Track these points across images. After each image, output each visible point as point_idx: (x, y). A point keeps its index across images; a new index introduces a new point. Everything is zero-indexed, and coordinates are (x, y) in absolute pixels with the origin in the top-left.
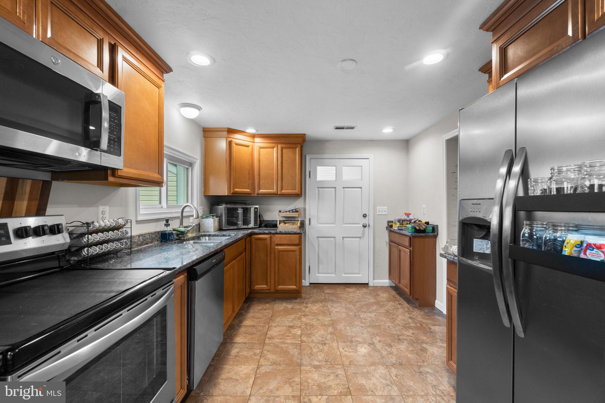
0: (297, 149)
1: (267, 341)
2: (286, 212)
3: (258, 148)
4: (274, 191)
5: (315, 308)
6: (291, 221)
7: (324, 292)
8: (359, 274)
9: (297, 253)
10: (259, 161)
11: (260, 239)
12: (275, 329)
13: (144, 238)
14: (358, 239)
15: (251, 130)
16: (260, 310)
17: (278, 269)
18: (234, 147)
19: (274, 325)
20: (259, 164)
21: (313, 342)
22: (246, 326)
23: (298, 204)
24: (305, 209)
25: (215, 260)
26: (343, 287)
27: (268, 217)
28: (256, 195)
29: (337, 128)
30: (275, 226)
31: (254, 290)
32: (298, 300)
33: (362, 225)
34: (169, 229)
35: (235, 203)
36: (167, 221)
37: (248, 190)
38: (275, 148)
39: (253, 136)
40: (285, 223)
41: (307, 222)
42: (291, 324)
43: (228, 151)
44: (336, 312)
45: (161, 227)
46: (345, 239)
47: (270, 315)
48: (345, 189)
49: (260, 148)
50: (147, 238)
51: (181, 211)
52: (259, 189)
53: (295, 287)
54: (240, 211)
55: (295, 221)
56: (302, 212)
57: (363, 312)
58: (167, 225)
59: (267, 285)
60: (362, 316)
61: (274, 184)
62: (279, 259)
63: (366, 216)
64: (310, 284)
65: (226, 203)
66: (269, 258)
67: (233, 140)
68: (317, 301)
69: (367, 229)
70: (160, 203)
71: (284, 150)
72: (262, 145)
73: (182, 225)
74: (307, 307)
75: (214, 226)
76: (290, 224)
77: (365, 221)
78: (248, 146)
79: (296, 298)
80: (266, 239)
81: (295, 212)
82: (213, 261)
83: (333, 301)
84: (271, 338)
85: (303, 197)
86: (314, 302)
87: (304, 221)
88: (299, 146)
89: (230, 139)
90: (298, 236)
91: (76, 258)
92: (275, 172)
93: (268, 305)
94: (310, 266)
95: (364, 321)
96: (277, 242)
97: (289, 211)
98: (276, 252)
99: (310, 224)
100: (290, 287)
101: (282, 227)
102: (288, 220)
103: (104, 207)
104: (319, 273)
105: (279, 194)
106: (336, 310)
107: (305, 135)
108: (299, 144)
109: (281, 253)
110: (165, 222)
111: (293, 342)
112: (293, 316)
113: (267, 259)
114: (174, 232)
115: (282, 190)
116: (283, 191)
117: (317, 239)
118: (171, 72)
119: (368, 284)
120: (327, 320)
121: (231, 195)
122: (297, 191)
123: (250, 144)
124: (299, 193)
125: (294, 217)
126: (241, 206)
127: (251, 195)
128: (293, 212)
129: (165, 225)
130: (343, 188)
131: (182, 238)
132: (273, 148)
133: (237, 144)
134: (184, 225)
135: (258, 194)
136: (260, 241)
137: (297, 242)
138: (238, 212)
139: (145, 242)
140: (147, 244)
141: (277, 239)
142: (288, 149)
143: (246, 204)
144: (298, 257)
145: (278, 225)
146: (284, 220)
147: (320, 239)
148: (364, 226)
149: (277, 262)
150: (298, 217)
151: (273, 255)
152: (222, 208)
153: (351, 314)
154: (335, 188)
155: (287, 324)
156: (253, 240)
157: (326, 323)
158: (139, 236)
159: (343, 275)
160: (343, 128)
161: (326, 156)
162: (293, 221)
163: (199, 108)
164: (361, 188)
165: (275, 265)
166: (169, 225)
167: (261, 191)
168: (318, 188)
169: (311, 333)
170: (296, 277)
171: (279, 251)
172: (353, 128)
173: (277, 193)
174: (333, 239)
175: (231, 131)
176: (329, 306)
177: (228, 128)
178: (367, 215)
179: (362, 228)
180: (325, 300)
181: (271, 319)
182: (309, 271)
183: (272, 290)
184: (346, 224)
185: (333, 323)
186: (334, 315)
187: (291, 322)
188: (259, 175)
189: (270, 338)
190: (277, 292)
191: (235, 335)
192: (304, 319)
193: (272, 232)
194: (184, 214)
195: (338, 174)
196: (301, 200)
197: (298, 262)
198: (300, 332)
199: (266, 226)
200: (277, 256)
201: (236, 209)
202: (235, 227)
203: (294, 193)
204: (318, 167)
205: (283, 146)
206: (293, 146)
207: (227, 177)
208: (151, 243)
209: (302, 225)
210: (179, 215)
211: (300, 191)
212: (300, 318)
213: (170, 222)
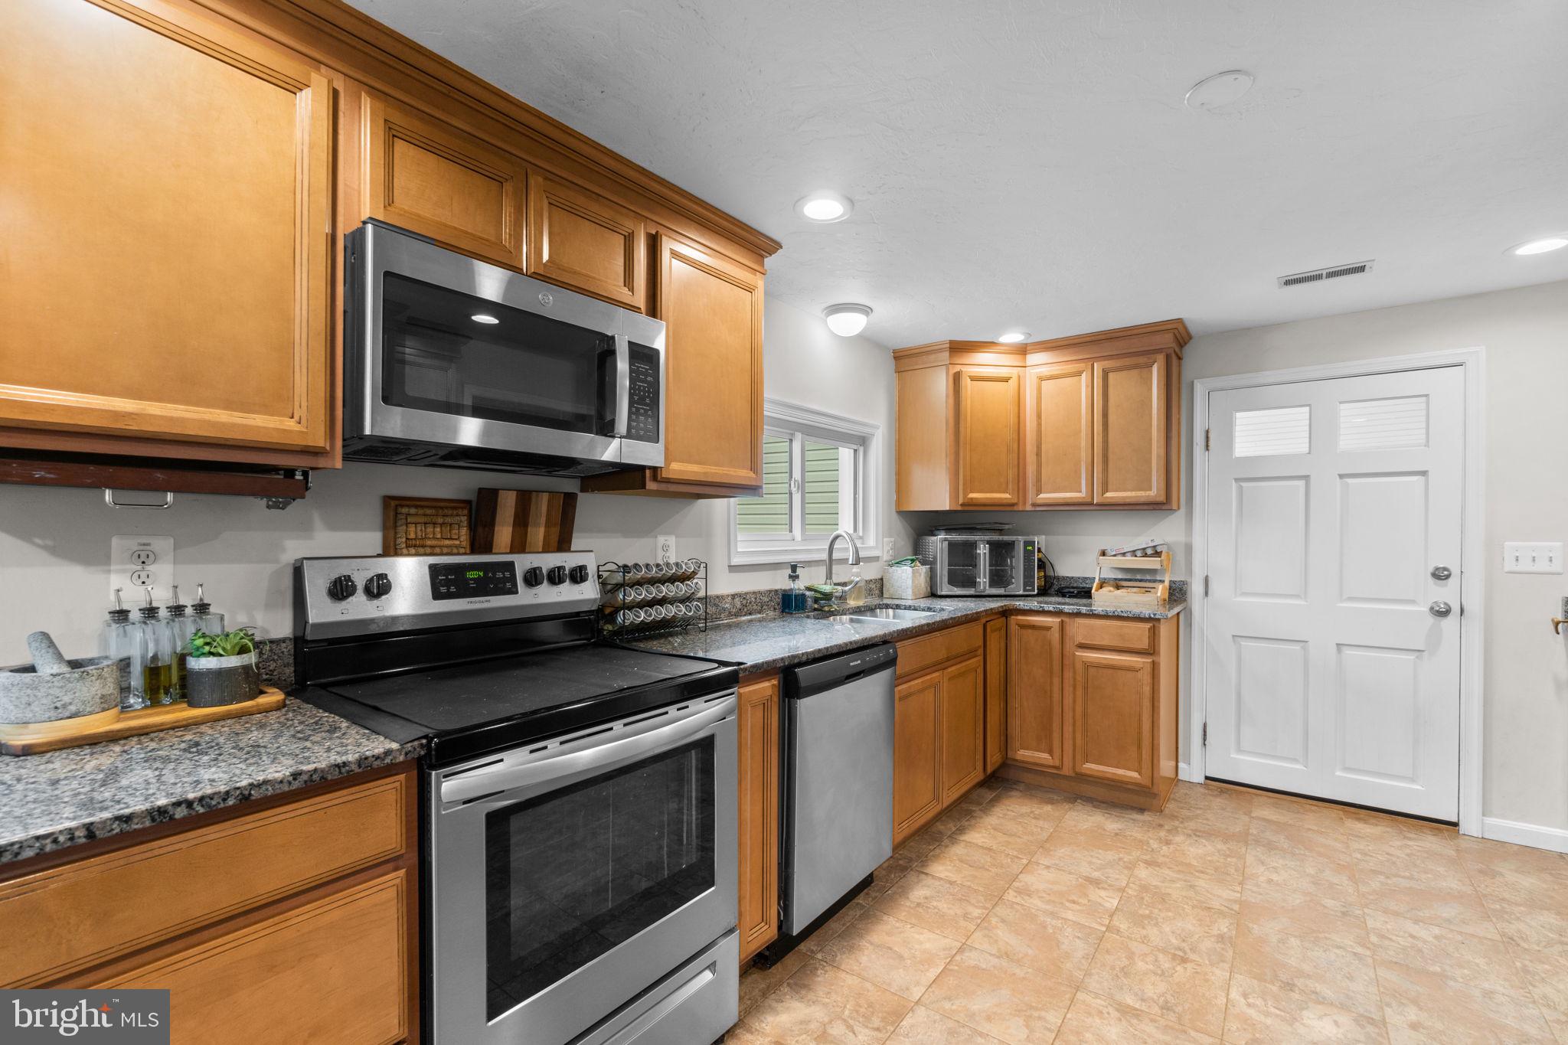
0: (1155, 368)
1: (1010, 895)
2: (1124, 554)
3: (1035, 380)
4: (1081, 495)
5: (1196, 851)
6: (1141, 581)
7: (1248, 813)
8: (1413, 780)
9: (1145, 677)
10: (1039, 416)
11: (1033, 627)
12: (1045, 872)
13: (744, 602)
14: (1411, 657)
15: (1013, 337)
16: (1022, 815)
17: (1085, 715)
18: (968, 386)
19: (1045, 861)
20: (1039, 425)
21: (1145, 940)
22: (969, 844)
23: (1164, 531)
24: (1189, 549)
25: (859, 662)
26: (1336, 812)
27: (1067, 568)
28: (1029, 508)
29: (1288, 283)
30: (1087, 594)
31: (1017, 760)
32: (1146, 817)
33: (1425, 609)
34: (799, 586)
35: (971, 529)
36: (794, 568)
37: (1007, 496)
38: (1084, 375)
39: (1022, 350)
40: (1118, 587)
41: (1196, 589)
42: (1096, 874)
43: (951, 401)
44: (1270, 881)
45: (780, 582)
46: (1347, 651)
47: (1045, 835)
48: (1350, 481)
49: (1041, 379)
50: (750, 603)
51: (827, 547)
52: (1039, 491)
53: (1135, 775)
54: (983, 550)
55: (1155, 581)
56: (1180, 557)
57: (1385, 911)
58: (794, 577)
59: (1051, 753)
60: (1376, 921)
61: (1080, 478)
62: (1086, 688)
63: (1448, 577)
64: (1207, 778)
65: (949, 530)
66: (1056, 681)
67: (964, 369)
68: (1210, 834)
69: (1450, 623)
70: (791, 531)
71: (1111, 375)
72: (1045, 371)
73: (831, 578)
74: (1168, 843)
75: (915, 587)
76: (1135, 590)
77: (1445, 593)
78: (1006, 380)
79: (1141, 810)
80: (1048, 628)
81: (1151, 556)
82: (851, 664)
83: (1270, 847)
84: (1025, 892)
85: (1183, 510)
86: (1197, 834)
87: (1184, 583)
88: (1161, 358)
89: (957, 368)
90: (1148, 625)
91: (610, 627)
92: (1084, 442)
93: (1048, 808)
94: (1205, 726)
95: (1374, 939)
96: (1080, 639)
97: (1134, 553)
98: (1079, 666)
99: (1206, 594)
100: (1120, 772)
101: (1104, 599)
102: (1133, 578)
103: (666, 538)
104: (1239, 750)
105: (1098, 505)
106: (1275, 877)
107: (1180, 321)
108: (1159, 351)
109: (1092, 671)
110: (789, 571)
111: (1083, 921)
112: (1110, 856)
113: (1051, 683)
114: (808, 593)
115: (1105, 489)
116: (1108, 495)
117: (1234, 641)
118: (780, 251)
119: (1455, 825)
120: (1223, 895)
121: (959, 508)
122: (1154, 492)
123: (1013, 372)
124: (1162, 498)
125: (1154, 571)
126: (987, 538)
127: (1015, 508)
128: (1146, 555)
129: (790, 577)
130: (1341, 476)
131: (826, 609)
132: (1079, 374)
133: (973, 379)
134: (835, 579)
135: (1034, 505)
136: (1030, 631)
137: (1144, 644)
138: (978, 551)
139: (746, 610)
140: (750, 614)
141: (1080, 630)
142: (1124, 373)
143: (1001, 531)
144: (1147, 689)
145: (1093, 591)
146: (1120, 577)
147: (1244, 643)
148: (1443, 613)
149: (1080, 692)
150: (1163, 571)
151: (1068, 674)
152: (938, 543)
153: (1329, 903)
154: (1306, 478)
155: (1085, 870)
156: (1013, 627)
157: (1216, 904)
158: (733, 596)
159: (1338, 773)
160: (1319, 277)
161: (1268, 376)
162: (1150, 581)
163: (866, 310)
164: (1424, 473)
165: (1074, 701)
166: (797, 577)
167: (1042, 496)
168: (1236, 480)
169: (1149, 917)
170: (1139, 747)
171: (1088, 666)
172: (1362, 269)
173: (1090, 500)
174: (1297, 647)
175: (959, 348)
176: (1250, 859)
177: (951, 342)
178: (1455, 571)
179: (1431, 620)
180: (1244, 838)
181: (1045, 846)
182: (1205, 740)
183: (1067, 771)
184: (1351, 599)
185: (1242, 913)
186: (1255, 889)
187: (1098, 869)
188: (1038, 454)
189: (1019, 892)
190: (1082, 778)
191: (937, 857)
192: (1143, 873)
193: (1067, 608)
194: (835, 556)
195: (1320, 431)
196: (1178, 518)
197: (1147, 704)
198: (1115, 902)
199: (1061, 593)
200: (1079, 678)
201: (973, 545)
202: (972, 591)
203: (1142, 500)
204: (1238, 415)
205: (1108, 364)
206: (1142, 360)
207: (948, 464)
208: (760, 613)
209: (1177, 594)
210: (825, 556)
211: (1163, 493)
212: (1131, 867)
213: (799, 571)
